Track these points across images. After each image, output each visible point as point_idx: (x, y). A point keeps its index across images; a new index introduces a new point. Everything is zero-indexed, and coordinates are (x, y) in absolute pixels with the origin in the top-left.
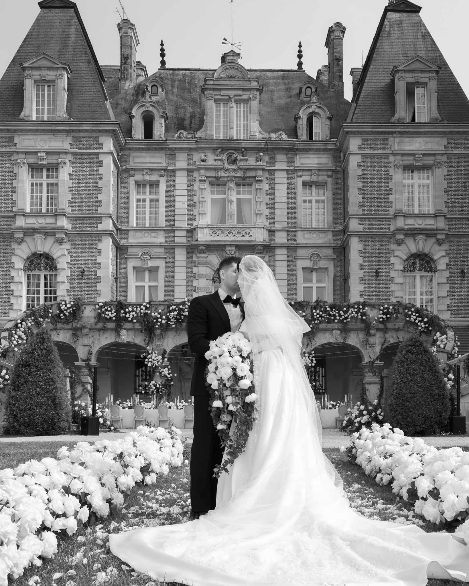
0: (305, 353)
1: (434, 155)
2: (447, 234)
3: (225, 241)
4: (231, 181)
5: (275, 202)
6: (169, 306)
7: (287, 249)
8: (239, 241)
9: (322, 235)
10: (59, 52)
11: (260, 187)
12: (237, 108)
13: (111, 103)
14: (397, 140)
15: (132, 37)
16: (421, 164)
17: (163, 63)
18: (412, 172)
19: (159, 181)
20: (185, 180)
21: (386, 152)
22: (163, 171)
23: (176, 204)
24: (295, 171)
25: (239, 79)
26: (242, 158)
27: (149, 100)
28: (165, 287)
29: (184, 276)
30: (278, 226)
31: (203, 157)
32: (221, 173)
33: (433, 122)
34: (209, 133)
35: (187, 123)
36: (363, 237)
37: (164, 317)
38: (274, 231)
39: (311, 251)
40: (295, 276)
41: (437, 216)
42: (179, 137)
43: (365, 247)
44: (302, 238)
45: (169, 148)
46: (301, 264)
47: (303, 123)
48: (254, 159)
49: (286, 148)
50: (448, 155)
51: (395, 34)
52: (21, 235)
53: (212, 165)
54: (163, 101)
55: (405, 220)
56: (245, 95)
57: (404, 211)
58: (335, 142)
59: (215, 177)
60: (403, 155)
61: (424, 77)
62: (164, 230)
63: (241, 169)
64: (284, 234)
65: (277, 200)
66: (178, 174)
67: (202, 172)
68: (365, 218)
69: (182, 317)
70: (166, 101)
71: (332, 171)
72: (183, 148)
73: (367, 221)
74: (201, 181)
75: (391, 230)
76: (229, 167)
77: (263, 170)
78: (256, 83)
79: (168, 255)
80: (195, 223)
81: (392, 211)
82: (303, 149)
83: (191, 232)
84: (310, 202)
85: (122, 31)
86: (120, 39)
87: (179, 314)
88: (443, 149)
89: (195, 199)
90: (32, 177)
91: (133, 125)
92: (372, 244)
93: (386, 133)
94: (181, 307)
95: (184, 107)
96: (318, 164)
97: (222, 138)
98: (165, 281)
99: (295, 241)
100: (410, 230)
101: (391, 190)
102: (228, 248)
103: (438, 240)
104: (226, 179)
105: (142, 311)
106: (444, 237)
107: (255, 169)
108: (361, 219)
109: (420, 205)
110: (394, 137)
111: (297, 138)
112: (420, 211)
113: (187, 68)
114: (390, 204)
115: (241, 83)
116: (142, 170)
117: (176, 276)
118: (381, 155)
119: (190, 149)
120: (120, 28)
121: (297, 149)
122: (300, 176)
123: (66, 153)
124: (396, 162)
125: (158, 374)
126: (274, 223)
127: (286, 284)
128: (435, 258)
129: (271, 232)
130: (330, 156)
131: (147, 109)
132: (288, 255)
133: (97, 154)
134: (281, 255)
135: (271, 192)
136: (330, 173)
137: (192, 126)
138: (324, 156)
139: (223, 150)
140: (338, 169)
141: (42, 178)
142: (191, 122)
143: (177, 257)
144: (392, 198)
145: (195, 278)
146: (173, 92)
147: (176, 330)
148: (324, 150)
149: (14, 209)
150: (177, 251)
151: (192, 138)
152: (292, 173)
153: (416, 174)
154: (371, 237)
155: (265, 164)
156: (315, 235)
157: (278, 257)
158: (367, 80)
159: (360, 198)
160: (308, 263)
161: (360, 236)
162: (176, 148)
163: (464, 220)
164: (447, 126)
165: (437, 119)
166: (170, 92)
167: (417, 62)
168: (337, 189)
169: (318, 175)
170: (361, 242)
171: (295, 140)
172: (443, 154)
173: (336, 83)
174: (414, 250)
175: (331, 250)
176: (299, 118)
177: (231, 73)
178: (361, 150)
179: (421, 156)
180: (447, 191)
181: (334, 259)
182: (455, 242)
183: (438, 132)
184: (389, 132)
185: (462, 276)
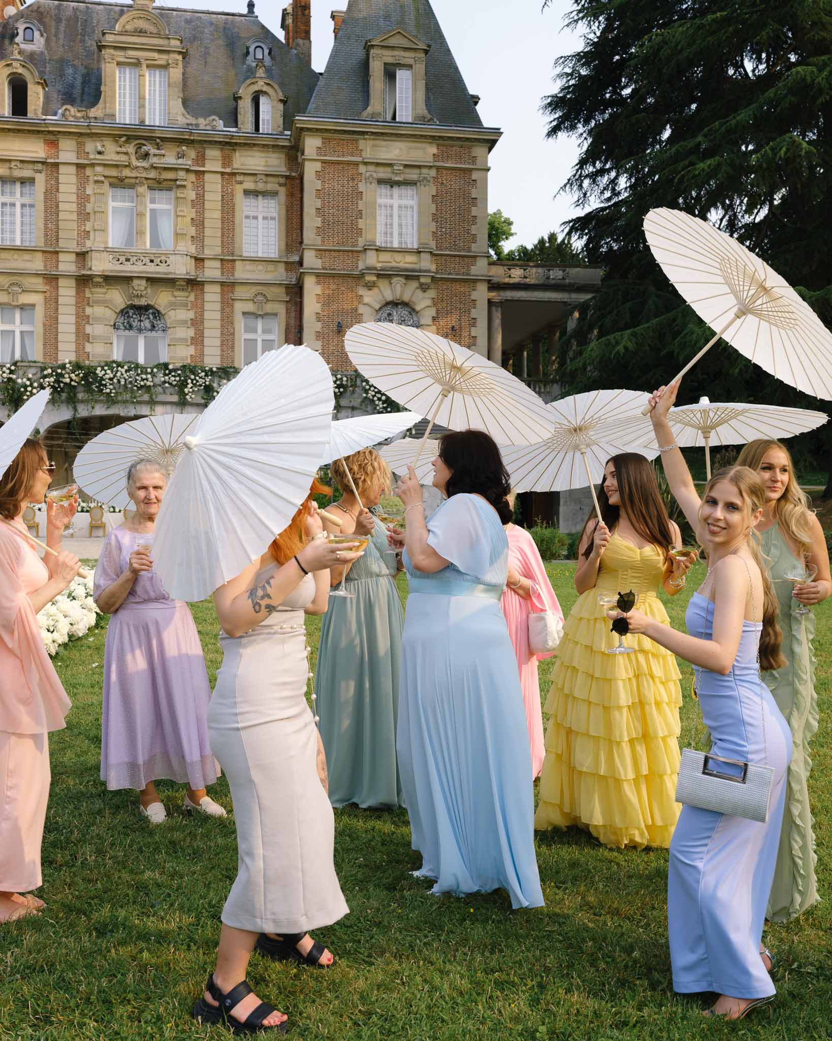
1: (419, 167)
2: (433, 277)
3: (131, 272)
4: (141, 184)
5: (204, 219)
6: (43, 369)
7: (221, 285)
8: (152, 273)
9: (271, 267)
11: (182, 196)
12: (150, 77)
14: (372, 142)
16: (401, 179)
18: (392, 187)
19: (34, 179)
20: (73, 179)
21: (354, 159)
22: (40, 165)
23: (60, 213)
24: (234, 174)
25: (152, 35)
26: (157, 152)
27: (19, 57)
28: (45, 334)
29: (73, 319)
30: (208, 252)
31: (100, 148)
32: (126, 172)
33: (419, 121)
34: (108, 111)
35: (77, 92)
36: (321, 276)
37: (36, 385)
38: (202, 260)
39: (254, 290)
40: (232, 323)
41: (420, 252)
42: (63, 115)
43: (323, 290)
44: (242, 272)
45: (49, 132)
46: (239, 307)
47: (245, 106)
48: (175, 153)
49: (220, 142)
50: (438, 168)
53: (112, 160)
54: (42, 53)
55: (378, 256)
56: (162, 59)
57: (378, 244)
59: (117, 177)
60: (379, 164)
61: (407, 57)
62: (43, 252)
63: (155, 168)
64: (217, 264)
65: (207, 214)
66: (62, 169)
67: (99, 169)
68: (325, 250)
69: (62, 385)
70: (46, 53)
71: (287, 177)
72: (70, 133)
73: (327, 254)
74: (96, 182)
75: (360, 268)
76: (139, 164)
77: (188, 171)
78: (178, 43)
79: (48, 288)
80: (89, 244)
81: (361, 242)
82: (245, 144)
83: (82, 256)
84: (256, 218)
87: (57, 381)
88: (431, 159)
89: (89, 207)
92: (333, 286)
93: (354, 132)
94: (59, 371)
96: (266, 166)
97: (128, 122)
98: (44, 325)
99: (233, 275)
100: (384, 269)
101: (360, 211)
102: (136, 282)
103: (421, 285)
104: (133, 181)
105: (5, 375)
106: (429, 280)
107: (176, 169)
108: (321, 252)
109: (400, 234)
110: (365, 139)
111: (237, 127)
112: (400, 243)
114: (359, 232)
115: (156, 41)
116: (10, 161)
117: (61, 319)
118: (349, 163)
119: (80, 135)
121: (236, 144)
122: (241, 183)
124: (368, 174)
126: (203, 247)
127: (219, 335)
128: (418, 308)
129: (199, 261)
130: (283, 156)
131: (15, 71)
132: (223, 294)
134: (212, 295)
135: (199, 203)
136: (282, 180)
137: (85, 97)
138: (275, 155)
139: (129, 139)
140: (294, 174)
142: (83, 93)
143: (62, 291)
144: (361, 223)
145: (88, 323)
146: (58, 39)
148: (274, 146)
150: (62, 282)
151: (83, 117)
152: (229, 176)
153: (396, 191)
154: (333, 276)
155: (189, 163)
156: (260, 267)
157: (207, 297)
159: (318, 222)
160: (250, 307)
161: (318, 275)
162: (59, 132)
163: (457, 259)
164: (436, 129)
165: (424, 117)
166: (54, 38)
167: (398, 36)
168: (292, 203)
169: (266, 182)
170: (318, 283)
171: (234, 129)
172: (431, 167)
173: (300, 41)
174: (389, 298)
175: (283, 290)
176: (240, 98)
177: (142, 24)
178: (321, 155)
179: (402, 168)
180: (435, 218)
181: (287, 302)
182: (445, 287)
183: (425, 137)
184: (359, 133)
185: (452, 334)
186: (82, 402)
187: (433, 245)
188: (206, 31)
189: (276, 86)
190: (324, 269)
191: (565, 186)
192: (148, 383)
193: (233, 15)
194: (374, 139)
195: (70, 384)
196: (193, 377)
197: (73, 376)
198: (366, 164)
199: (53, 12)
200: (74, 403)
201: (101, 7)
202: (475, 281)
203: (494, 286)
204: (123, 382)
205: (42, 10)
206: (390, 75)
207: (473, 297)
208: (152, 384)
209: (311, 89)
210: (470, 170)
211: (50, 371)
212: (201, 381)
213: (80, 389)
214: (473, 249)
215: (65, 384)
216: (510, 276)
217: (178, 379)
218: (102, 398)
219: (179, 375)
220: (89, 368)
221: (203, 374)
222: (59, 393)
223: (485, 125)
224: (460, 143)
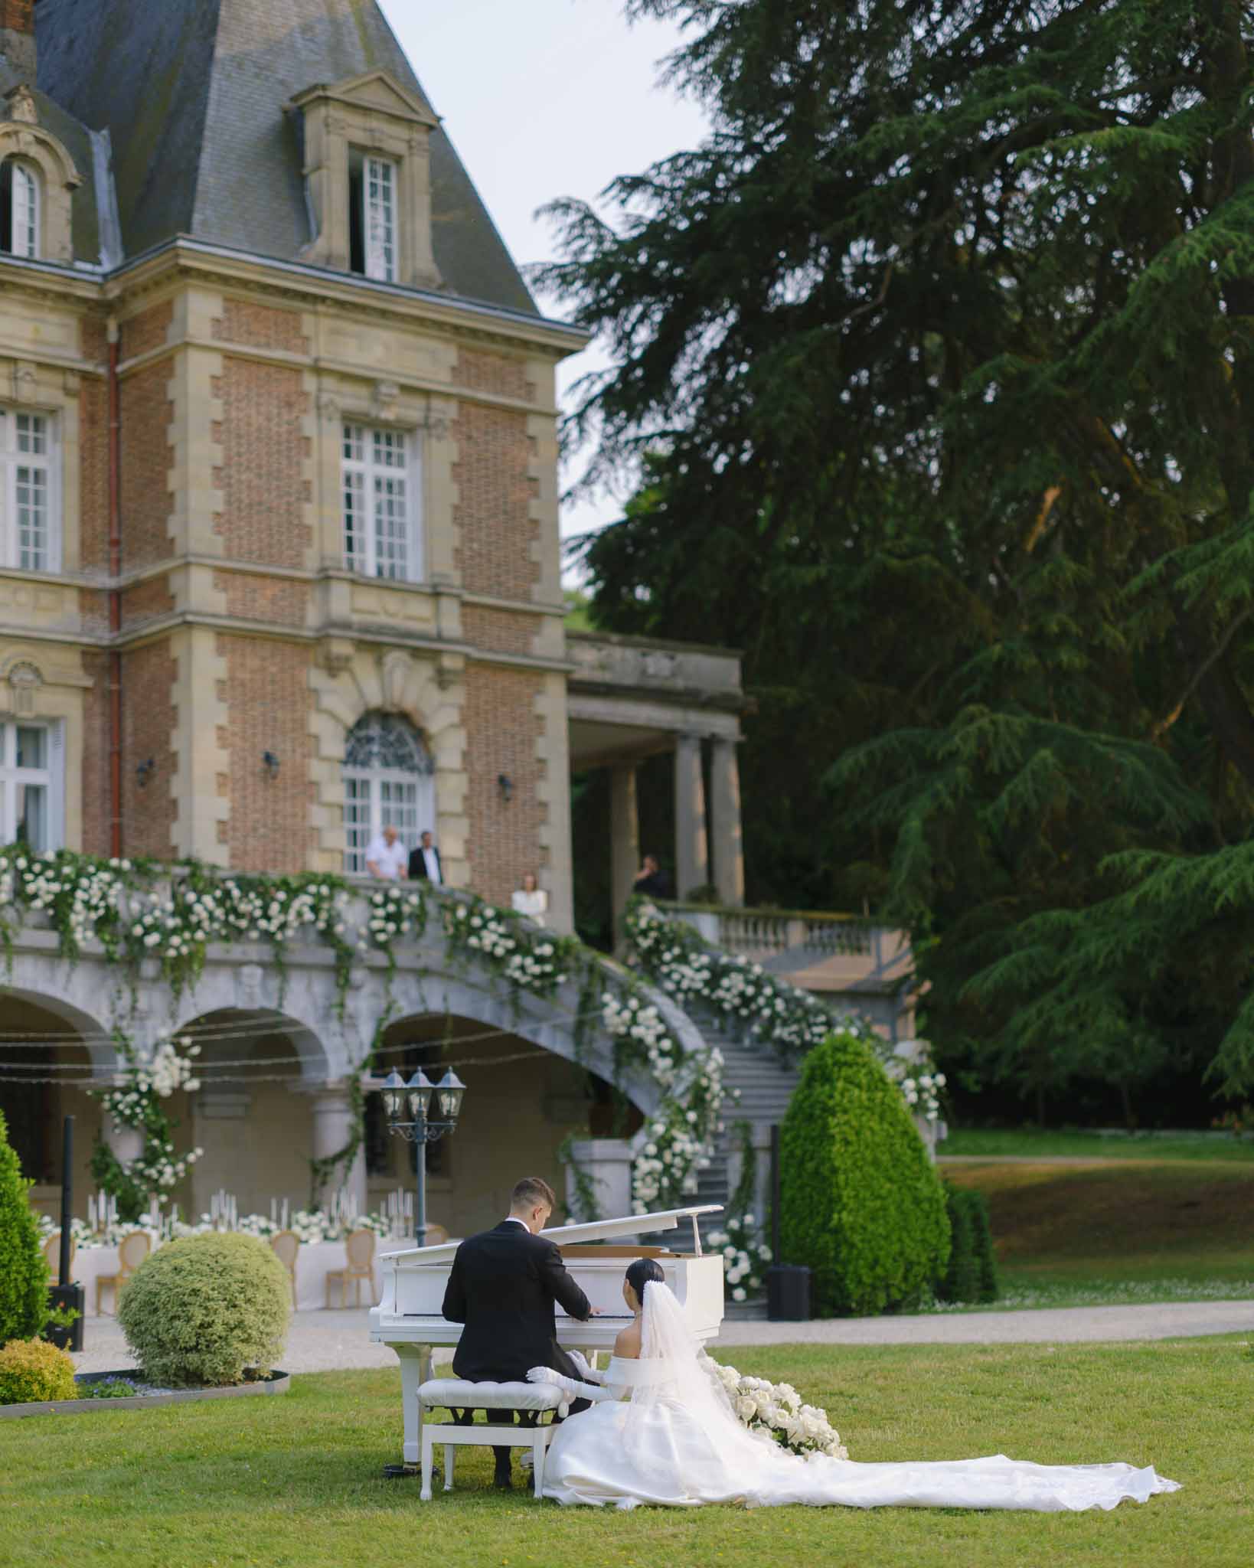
1: (427, 393)
2: (466, 656)
9: (47, 598)
14: (326, 323)
21: (293, 357)
33: (419, 285)
36: (225, 636)
39: (13, 654)
41: (437, 594)
43: (232, 670)
50: (463, 401)
55: (352, 594)
58: (98, 279)
60: (345, 377)
68: (233, 572)
71: (85, 376)
73: (239, 581)
75: (313, 622)
81: (312, 560)
88: (450, 379)
92: (253, 662)
96: (35, 342)
100: (366, 629)
101: (307, 484)
106: (459, 664)
108: (222, 574)
109: (379, 545)
110: (316, 313)
112: (380, 567)
114: (305, 534)
118: (281, 366)
124: (323, 397)
128: (432, 728)
130: (73, 322)
136: (74, 382)
138: (54, 318)
140: (100, 370)
144: (309, 513)
148: (64, 297)
153: (369, 444)
154: (251, 637)
159: (217, 500)
161: (220, 632)
163: (503, 616)
165: (429, 280)
167: (378, 87)
168: (92, 439)
169: (36, 382)
170: (220, 651)
172: (447, 396)
174: (375, 698)
175: (74, 659)
178: (220, 338)
179: (396, 391)
180: (459, 515)
181: (86, 690)
182: (481, 682)
183: (440, 325)
184: (304, 296)
185: (500, 794)
187: (456, 578)
189: (62, 150)
190: (231, 616)
194: (336, 316)
198: (318, 370)
202: (540, 672)
203: (577, 688)
207: (537, 710)
210: (524, 413)
214: (536, 597)
224: (503, 349)
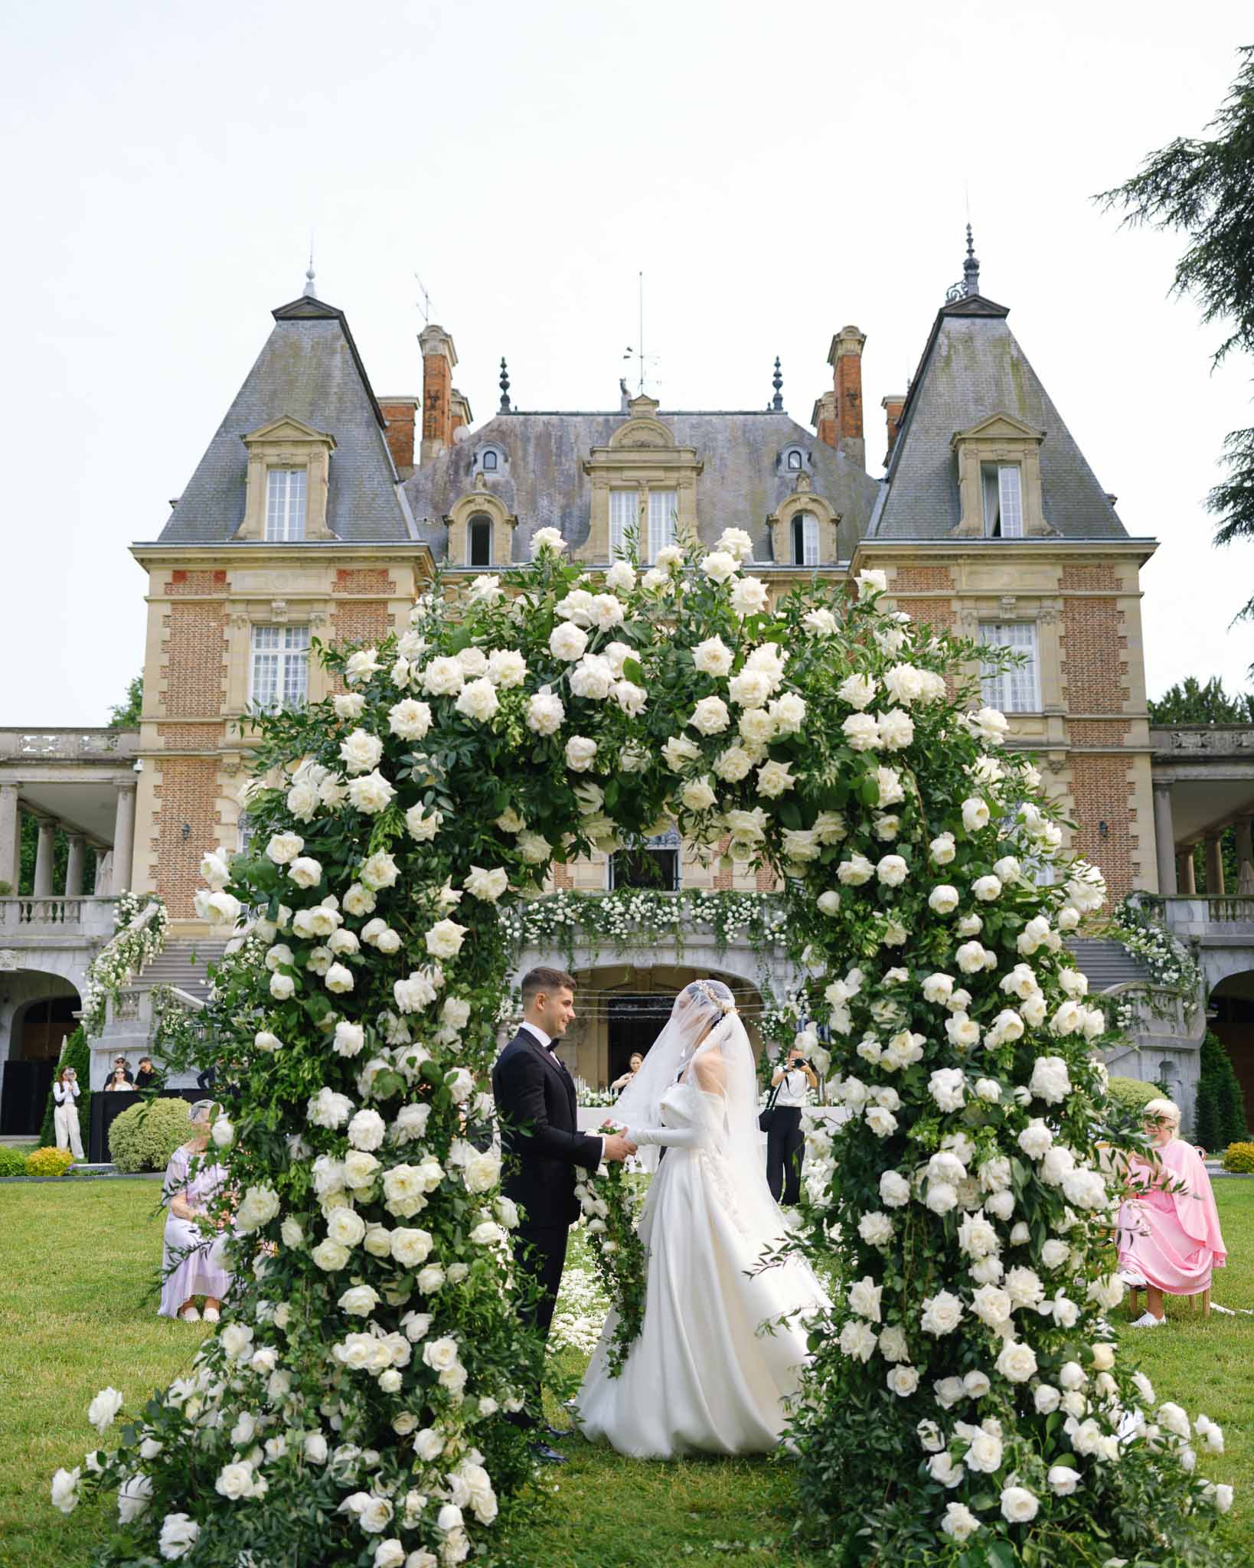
0: (789, 993)
1: (1039, 598)
2: (1067, 752)
10: (311, 404)
12: (654, 502)
13: (406, 490)
14: (967, 569)
15: (444, 357)
16: (1013, 616)
17: (505, 400)
18: (998, 628)
21: (944, 593)
25: (657, 448)
27: (483, 490)
33: (1038, 533)
34: (598, 551)
41: (1046, 717)
47: (784, 530)
50: (1066, 599)
51: (958, 363)
52: (237, 760)
54: (507, 482)
56: (672, 478)
58: (846, 569)
60: (978, 598)
61: (1015, 451)
69: (553, 924)
70: (513, 482)
78: (690, 456)
82: (785, 582)
85: (427, 346)
86: (422, 361)
88: (1056, 587)
90: (258, 645)
91: (452, 537)
93: (942, 557)
94: (550, 905)
95: (549, 495)
103: (1051, 764)
106: (1062, 757)
109: (1015, 693)
110: (956, 565)
111: (772, 559)
112: (1015, 705)
113: (554, 410)
115: (662, 456)
118: (938, 599)
120: (422, 341)
123: (326, 601)
124: (965, 612)
125: (505, 1035)
131: (477, 508)
133: (384, 603)
141: (276, 645)
146: (526, 463)
147: (541, 948)
149: (224, 709)
153: (1006, 633)
158: (905, 452)
163: (1102, 724)
164: (1060, 544)
165: (1041, 530)
166: (521, 463)
167: (1000, 424)
171: (769, 563)
172: (1055, 597)
173: (850, 441)
176: (777, 521)
177: (643, 436)
178: (896, 590)
179: (1013, 601)
180: (1065, 668)
182: (1086, 766)
183: (1045, 556)
184: (949, 557)
185: (1101, 834)
186: (581, 947)
187: (1065, 706)
188: (719, 437)
189: (826, 502)
191: (1245, 611)
192: (674, 919)
193: (755, 413)
194: (973, 564)
195: (564, 923)
196: (734, 908)
197: (568, 911)
198: (961, 598)
199: (518, 430)
200: (569, 949)
201: (579, 418)
202: (1132, 755)
203: (1160, 761)
204: (638, 919)
205: (504, 427)
206: (990, 477)
207: (1129, 779)
208: (677, 920)
209: (871, 503)
210: (1114, 598)
211: (536, 905)
212: (745, 914)
213: (579, 929)
214: (1126, 710)
215: (558, 922)
216: (1180, 746)
217: (714, 911)
218: (609, 941)
219: (716, 906)
220: (591, 899)
221: (749, 903)
222: (549, 936)
223: (1132, 535)
224: (1096, 562)
